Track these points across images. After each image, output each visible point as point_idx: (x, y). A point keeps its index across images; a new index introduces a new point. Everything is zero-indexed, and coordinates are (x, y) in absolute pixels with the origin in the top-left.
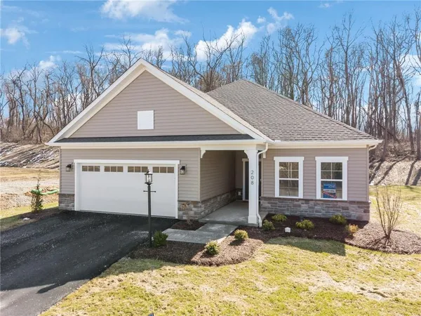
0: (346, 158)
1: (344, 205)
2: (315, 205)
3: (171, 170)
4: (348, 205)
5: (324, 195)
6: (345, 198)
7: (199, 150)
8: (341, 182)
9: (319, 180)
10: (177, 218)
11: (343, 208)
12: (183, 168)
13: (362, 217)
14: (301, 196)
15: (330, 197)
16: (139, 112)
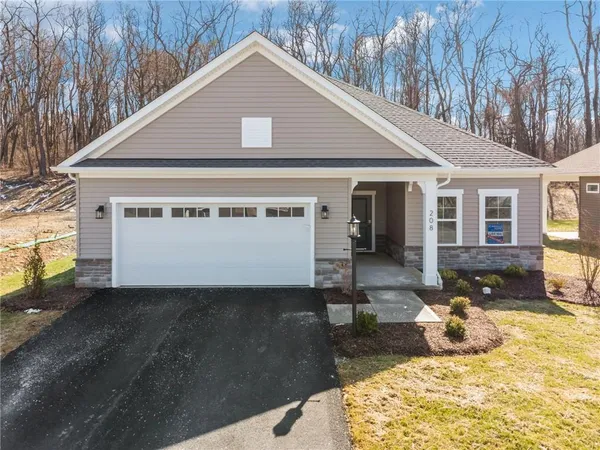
0: (516, 191)
1: (514, 252)
2: (478, 254)
3: (299, 212)
4: (518, 251)
5: (489, 240)
6: (514, 242)
7: (349, 180)
8: (510, 222)
9: (483, 220)
10: (312, 285)
11: (512, 256)
12: (325, 209)
13: (535, 266)
14: (459, 242)
15: (496, 242)
16: (243, 119)
